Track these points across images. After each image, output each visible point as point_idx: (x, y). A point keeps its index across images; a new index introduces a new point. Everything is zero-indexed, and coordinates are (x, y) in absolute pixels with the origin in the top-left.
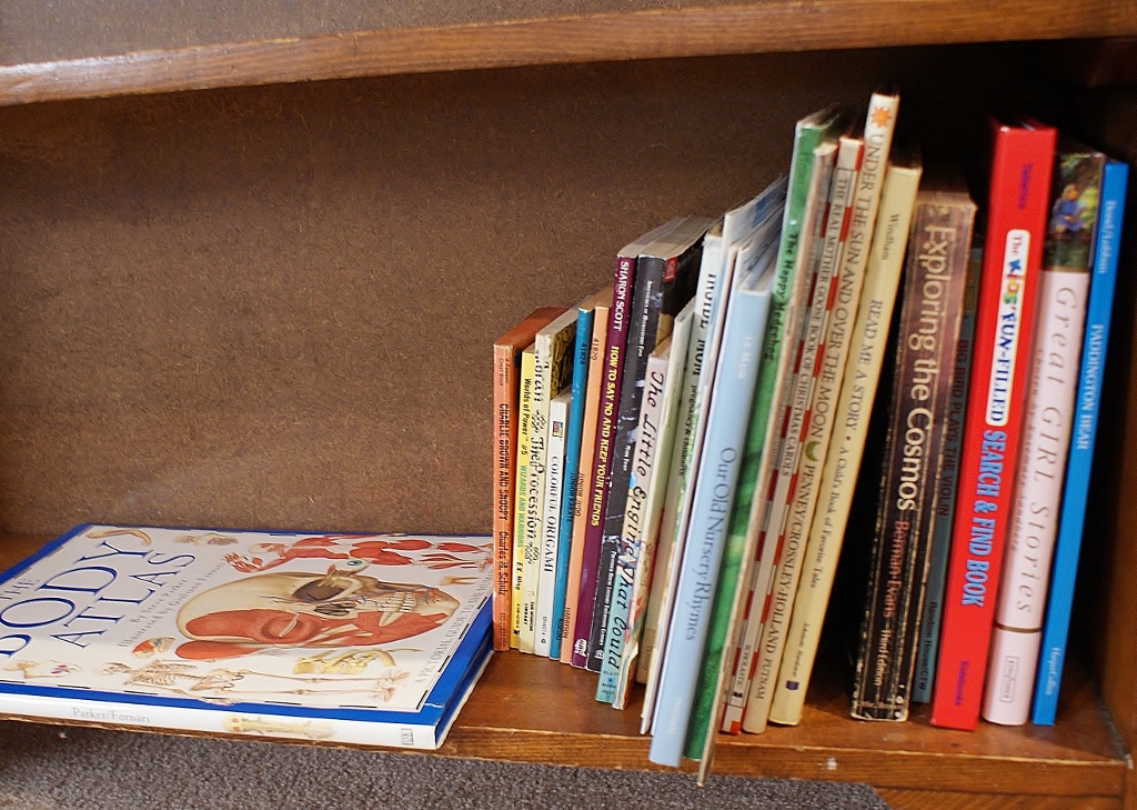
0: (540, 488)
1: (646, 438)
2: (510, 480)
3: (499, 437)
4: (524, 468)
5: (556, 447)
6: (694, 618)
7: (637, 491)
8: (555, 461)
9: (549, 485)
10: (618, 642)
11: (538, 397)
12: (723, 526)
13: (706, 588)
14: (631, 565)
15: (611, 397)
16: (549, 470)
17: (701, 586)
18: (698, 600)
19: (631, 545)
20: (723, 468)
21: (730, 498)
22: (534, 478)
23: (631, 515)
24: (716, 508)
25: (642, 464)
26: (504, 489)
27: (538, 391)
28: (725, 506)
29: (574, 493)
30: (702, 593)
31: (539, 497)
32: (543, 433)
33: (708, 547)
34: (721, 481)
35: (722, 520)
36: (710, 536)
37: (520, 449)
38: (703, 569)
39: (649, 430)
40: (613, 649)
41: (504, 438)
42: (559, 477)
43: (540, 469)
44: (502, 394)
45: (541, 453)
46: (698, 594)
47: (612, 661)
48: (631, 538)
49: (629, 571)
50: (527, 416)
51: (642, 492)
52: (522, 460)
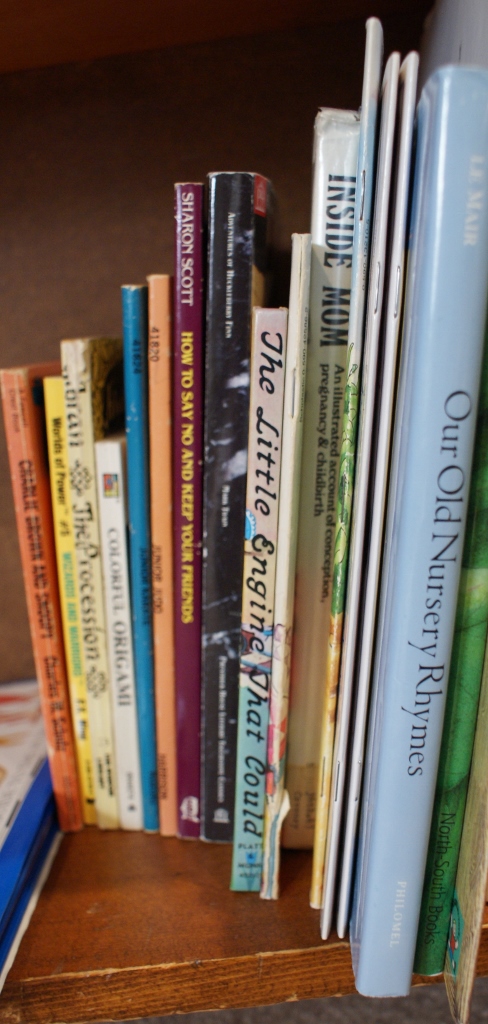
0: (96, 581)
1: (265, 450)
2: (49, 578)
3: (24, 513)
4: (67, 556)
5: (112, 512)
6: (420, 733)
7: (259, 543)
8: (113, 535)
9: (108, 574)
10: (256, 795)
11: (75, 440)
12: (456, 550)
13: (437, 674)
14: (261, 668)
15: (188, 415)
16: (106, 551)
17: (427, 673)
18: (424, 698)
19: (258, 634)
20: (450, 433)
21: (464, 494)
22: (86, 567)
23: (252, 584)
24: (443, 514)
25: (261, 495)
26: (41, 591)
27: (75, 430)
28: (458, 510)
29: (148, 577)
30: (429, 686)
31: (97, 595)
32: (89, 495)
33: (434, 594)
34: (448, 458)
35: (456, 537)
36: (436, 572)
37: (58, 529)
38: (429, 639)
39: (268, 435)
40: (249, 807)
41: (32, 513)
42: (122, 559)
43: (92, 551)
44: (20, 446)
45: (91, 527)
46: (422, 688)
47: (250, 827)
48: (257, 624)
49: (261, 679)
50: (63, 475)
51: (266, 543)
52: (64, 545)
